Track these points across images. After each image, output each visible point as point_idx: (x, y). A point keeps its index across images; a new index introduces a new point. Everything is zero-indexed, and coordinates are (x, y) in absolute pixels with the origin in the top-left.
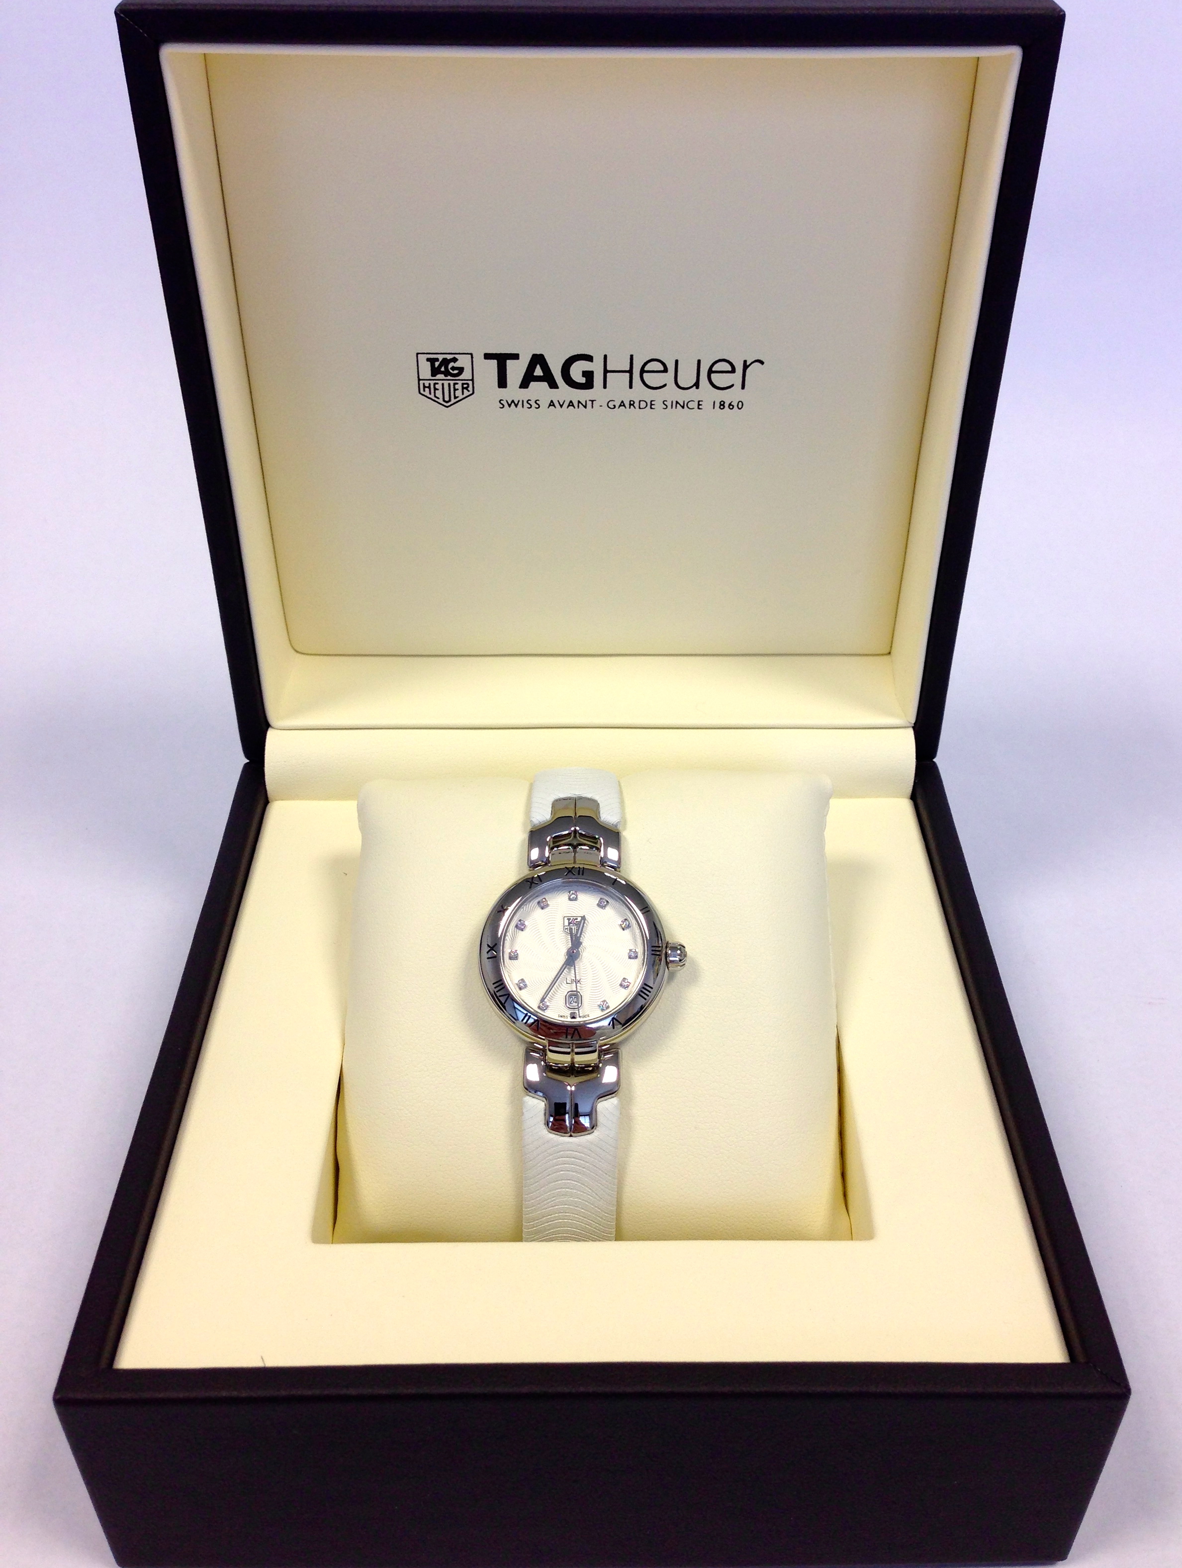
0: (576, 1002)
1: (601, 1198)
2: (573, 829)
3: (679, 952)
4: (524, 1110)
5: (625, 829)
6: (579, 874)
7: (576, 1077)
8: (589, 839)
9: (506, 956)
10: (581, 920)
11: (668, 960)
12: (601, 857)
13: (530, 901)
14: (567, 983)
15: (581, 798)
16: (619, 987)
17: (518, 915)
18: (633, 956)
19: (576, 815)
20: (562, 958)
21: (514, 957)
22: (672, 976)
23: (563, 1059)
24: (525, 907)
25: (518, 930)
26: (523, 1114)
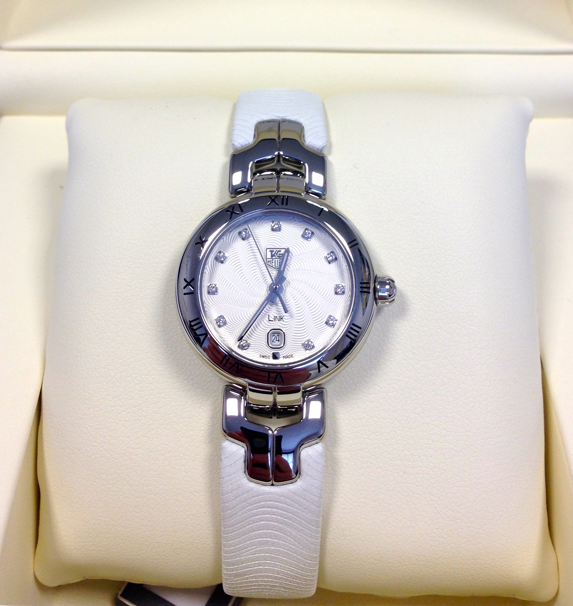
0: (279, 340)
1: (304, 547)
2: (276, 153)
3: (388, 287)
4: (223, 457)
5: (330, 153)
6: (283, 204)
7: (278, 418)
8: (292, 164)
9: (205, 290)
10: (285, 252)
11: (377, 296)
12: (306, 183)
13: (231, 231)
14: (269, 321)
15: (284, 121)
16: (325, 325)
17: (218, 246)
18: (338, 291)
19: (279, 136)
20: (263, 293)
21: (213, 291)
22: (379, 310)
23: (266, 399)
24: (225, 237)
25: (217, 262)
26: (221, 460)
